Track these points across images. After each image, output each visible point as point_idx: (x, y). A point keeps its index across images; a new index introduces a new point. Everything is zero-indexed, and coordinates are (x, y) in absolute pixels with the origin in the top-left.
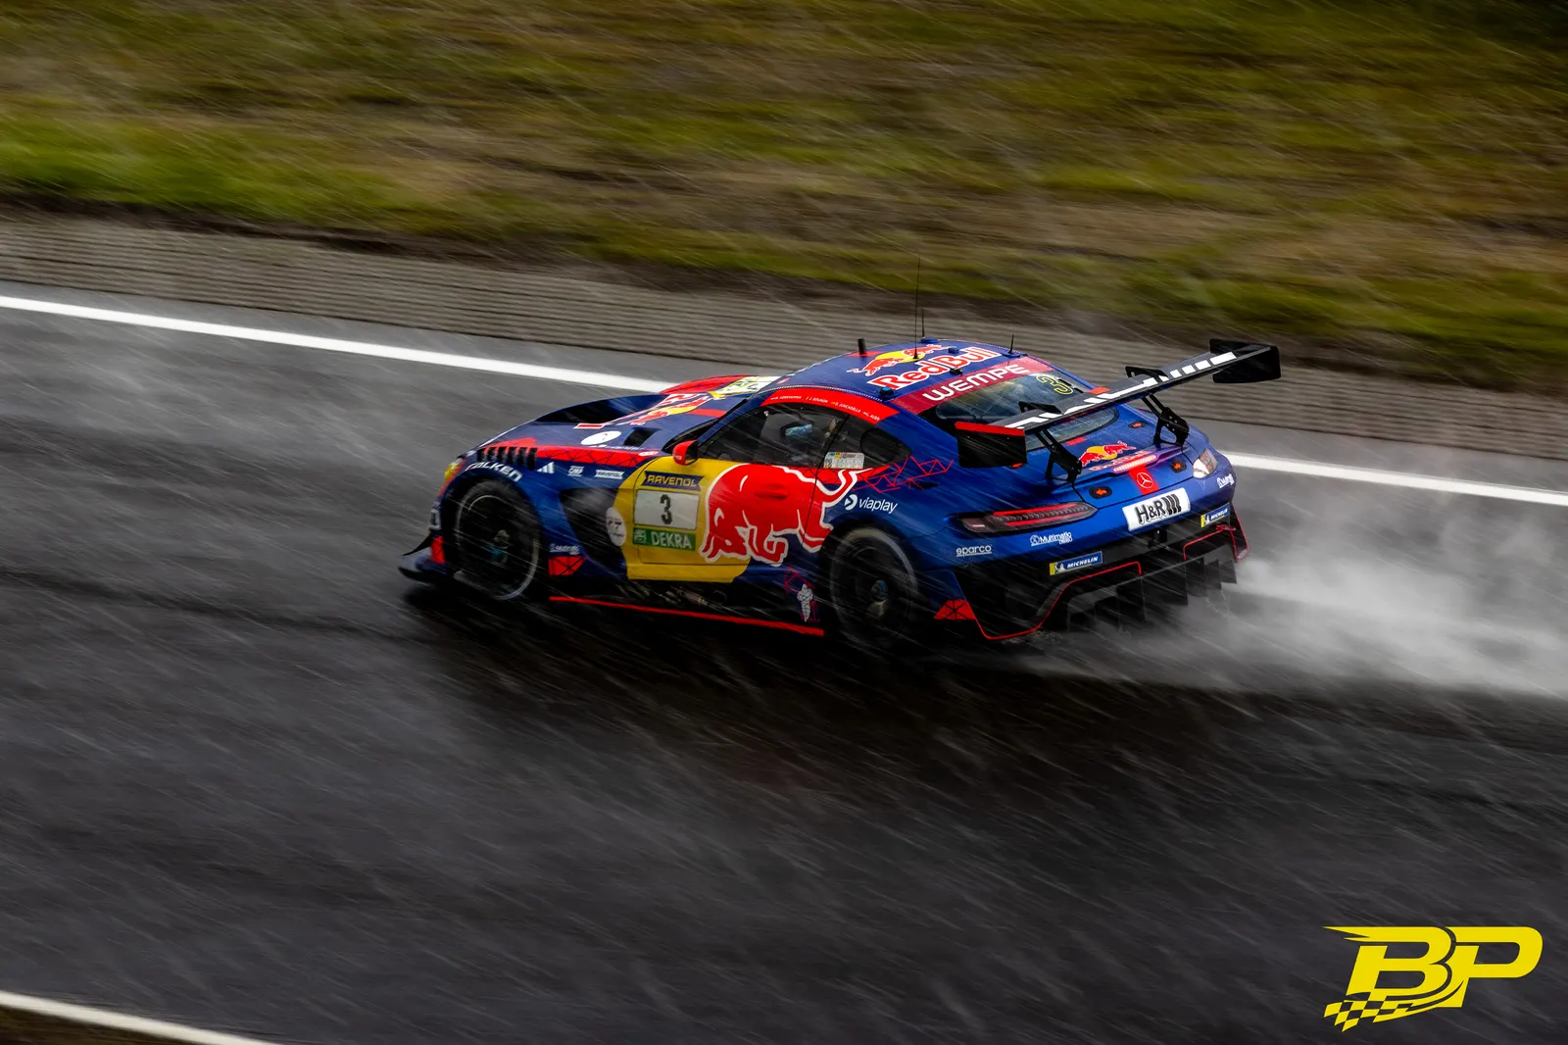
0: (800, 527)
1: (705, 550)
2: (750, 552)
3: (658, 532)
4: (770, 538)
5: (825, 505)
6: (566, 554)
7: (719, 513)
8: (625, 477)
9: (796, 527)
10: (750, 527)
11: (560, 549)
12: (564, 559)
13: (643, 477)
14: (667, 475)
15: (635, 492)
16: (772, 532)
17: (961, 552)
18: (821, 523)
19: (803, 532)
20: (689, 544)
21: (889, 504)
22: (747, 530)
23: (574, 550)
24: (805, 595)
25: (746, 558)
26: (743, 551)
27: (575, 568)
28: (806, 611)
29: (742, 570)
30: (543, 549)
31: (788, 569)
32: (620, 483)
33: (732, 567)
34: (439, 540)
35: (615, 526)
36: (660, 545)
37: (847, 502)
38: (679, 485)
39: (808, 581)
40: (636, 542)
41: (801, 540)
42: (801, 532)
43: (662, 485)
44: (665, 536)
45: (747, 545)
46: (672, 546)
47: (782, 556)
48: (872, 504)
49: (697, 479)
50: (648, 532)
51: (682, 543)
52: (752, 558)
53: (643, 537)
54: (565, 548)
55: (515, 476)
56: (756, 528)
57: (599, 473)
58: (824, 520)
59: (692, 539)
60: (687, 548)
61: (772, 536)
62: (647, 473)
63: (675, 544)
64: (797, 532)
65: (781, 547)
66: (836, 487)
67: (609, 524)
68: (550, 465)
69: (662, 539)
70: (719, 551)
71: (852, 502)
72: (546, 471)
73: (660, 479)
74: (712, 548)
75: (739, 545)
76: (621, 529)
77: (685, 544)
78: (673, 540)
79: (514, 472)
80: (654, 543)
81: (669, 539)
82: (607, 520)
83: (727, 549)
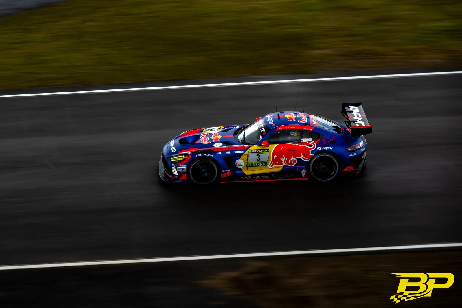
0: (302, 156)
1: (269, 166)
2: (284, 164)
3: (255, 163)
4: (291, 160)
5: (310, 150)
6: (227, 172)
7: (275, 156)
8: (245, 152)
10: (285, 158)
11: (225, 171)
13: (251, 151)
14: (258, 150)
15: (248, 155)
16: (292, 158)
17: (350, 155)
18: (310, 154)
19: (303, 157)
20: (265, 165)
22: (284, 159)
23: (229, 171)
24: (304, 171)
26: (282, 164)
27: (229, 175)
28: (304, 174)
29: (281, 168)
30: (220, 172)
31: (297, 166)
32: (243, 153)
33: (278, 168)
34: (186, 174)
35: (239, 164)
36: (255, 166)
37: (318, 149)
38: (262, 152)
39: (305, 168)
40: (247, 166)
41: (302, 159)
42: (302, 157)
43: (257, 152)
44: (257, 164)
45: (283, 162)
46: (259, 166)
47: (295, 163)
48: (326, 148)
49: (268, 149)
50: (252, 164)
51: (262, 165)
52: (284, 165)
53: (249, 165)
54: (226, 171)
55: (212, 156)
56: (287, 158)
57: (236, 152)
58: (311, 154)
59: (266, 164)
60: (264, 166)
61: (292, 159)
62: (251, 150)
63: (260, 165)
64: (301, 157)
65: (295, 162)
66: (312, 146)
67: (237, 163)
68: (220, 152)
69: (256, 165)
70: (275, 165)
71: (319, 149)
72: (219, 154)
73: (256, 151)
74: (272, 165)
75: (281, 163)
76: (242, 164)
77: (263, 165)
78: (260, 164)
79: (211, 155)
80: (253, 166)
81: (258, 164)
82: (236, 163)
83: (277, 164)
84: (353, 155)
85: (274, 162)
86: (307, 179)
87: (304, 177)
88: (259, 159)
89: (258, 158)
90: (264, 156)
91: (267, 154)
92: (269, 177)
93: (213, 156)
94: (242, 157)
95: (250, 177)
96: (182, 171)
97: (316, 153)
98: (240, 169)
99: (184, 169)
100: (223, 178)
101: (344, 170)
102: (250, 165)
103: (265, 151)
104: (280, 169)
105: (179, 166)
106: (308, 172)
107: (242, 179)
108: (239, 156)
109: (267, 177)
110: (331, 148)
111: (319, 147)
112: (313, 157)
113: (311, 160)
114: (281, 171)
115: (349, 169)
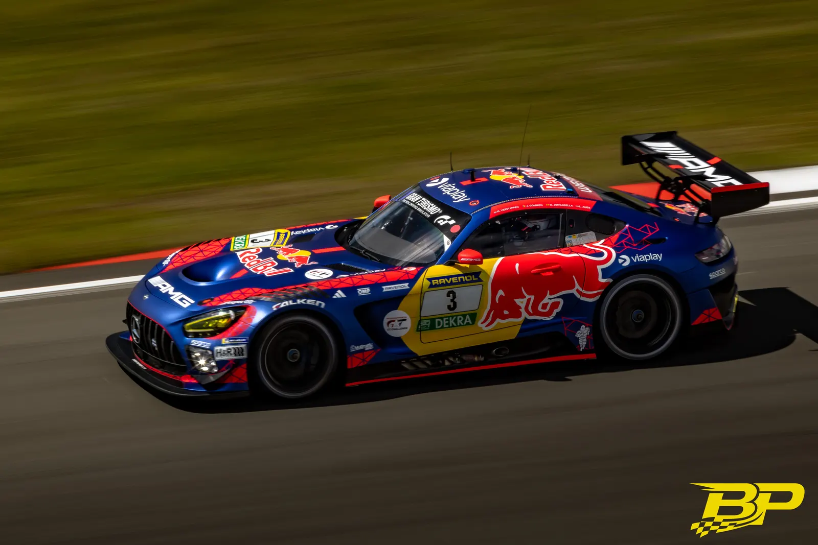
0: (577, 286)
1: (483, 323)
2: (524, 315)
3: (442, 318)
4: (545, 301)
5: (599, 268)
6: (363, 351)
7: (501, 293)
8: (411, 286)
10: (528, 297)
11: (358, 348)
12: (360, 355)
13: (429, 283)
14: (448, 277)
15: (422, 295)
16: (548, 296)
17: (712, 276)
18: (600, 279)
19: (580, 289)
20: (470, 321)
21: (657, 255)
22: (525, 300)
23: (369, 347)
24: (583, 334)
25: (521, 320)
26: (519, 315)
27: (368, 359)
28: (583, 343)
29: (518, 328)
30: (343, 353)
31: (563, 319)
32: (408, 291)
34: (245, 366)
35: (396, 323)
36: (442, 327)
37: (620, 261)
38: (462, 282)
39: (586, 322)
40: (419, 330)
41: (578, 296)
42: (577, 290)
43: (447, 284)
44: (449, 320)
45: (523, 310)
46: (453, 326)
47: (556, 311)
48: (644, 258)
49: (477, 274)
50: (433, 321)
51: (463, 322)
52: (526, 319)
54: (362, 347)
55: (320, 304)
56: (533, 297)
57: (386, 288)
58: (603, 277)
59: (474, 317)
60: (468, 324)
61: (548, 299)
62: (430, 280)
63: (457, 324)
64: (574, 291)
65: (555, 305)
66: (601, 254)
67: (389, 323)
68: (339, 291)
69: (445, 322)
70: (498, 320)
71: (625, 260)
72: (339, 296)
73: (444, 281)
74: (490, 319)
75: (516, 312)
76: (404, 324)
77: (466, 322)
78: (456, 321)
79: (318, 302)
80: (437, 327)
81: (452, 322)
82: (385, 321)
83: (504, 317)
84: (718, 275)
85: (497, 311)
86: (593, 356)
87: (584, 352)
88: (455, 304)
89: (452, 301)
91: (475, 290)
92: (482, 359)
93: (323, 305)
94: (403, 303)
95: (428, 362)
96: (233, 357)
97: (617, 273)
98: (399, 341)
99: (239, 352)
100: (353, 369)
101: (697, 322)
102: (427, 326)
103: (468, 278)
105: (220, 345)
106: (595, 335)
107: (406, 369)
108: (396, 300)
109: (476, 359)
110: (658, 257)
111: (624, 256)
112: (608, 287)
113: (603, 296)
114: (518, 338)
115: (709, 316)
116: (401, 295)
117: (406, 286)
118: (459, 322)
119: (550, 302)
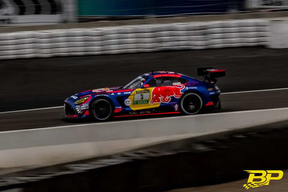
0: (175, 94)
1: (150, 103)
2: (161, 101)
4: (166, 98)
5: (180, 90)
6: (119, 108)
7: (155, 95)
8: (131, 93)
9: (174, 94)
10: (162, 97)
11: (117, 107)
12: (118, 109)
14: (141, 91)
15: (134, 95)
16: (167, 97)
17: (210, 93)
18: (181, 93)
22: (161, 98)
23: (120, 107)
24: (176, 107)
25: (160, 103)
26: (160, 101)
27: (120, 111)
28: (176, 109)
30: (113, 109)
31: (171, 103)
32: (131, 94)
33: (157, 105)
34: (88, 110)
35: (128, 102)
36: (140, 104)
37: (186, 88)
38: (145, 92)
39: (177, 104)
40: (134, 104)
41: (175, 97)
42: (175, 95)
43: (141, 93)
45: (161, 100)
47: (169, 101)
48: (192, 88)
49: (149, 90)
50: (137, 102)
53: (136, 103)
54: (118, 107)
56: (163, 97)
57: (125, 93)
59: (148, 101)
60: (146, 103)
61: (167, 98)
62: (136, 91)
64: (174, 96)
65: (169, 99)
66: (181, 87)
67: (126, 102)
70: (154, 102)
71: (187, 88)
72: (112, 95)
74: (152, 102)
75: (159, 101)
76: (130, 102)
81: (142, 102)
83: (156, 102)
84: (212, 94)
85: (154, 100)
86: (179, 112)
87: (177, 111)
88: (143, 98)
89: (142, 97)
90: (146, 96)
91: (148, 94)
92: (150, 112)
93: (108, 96)
94: (130, 97)
95: (136, 112)
96: (85, 108)
97: (186, 92)
98: (128, 107)
99: (87, 107)
100: (116, 113)
101: (206, 105)
104: (158, 105)
107: (130, 114)
110: (196, 88)
111: (187, 87)
112: (183, 95)
113: (182, 97)
114: (159, 107)
115: (210, 104)
116: (129, 95)
117: (130, 93)
118: (144, 102)
119: (168, 98)
